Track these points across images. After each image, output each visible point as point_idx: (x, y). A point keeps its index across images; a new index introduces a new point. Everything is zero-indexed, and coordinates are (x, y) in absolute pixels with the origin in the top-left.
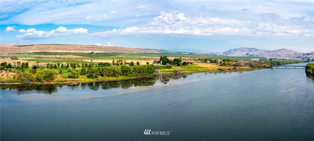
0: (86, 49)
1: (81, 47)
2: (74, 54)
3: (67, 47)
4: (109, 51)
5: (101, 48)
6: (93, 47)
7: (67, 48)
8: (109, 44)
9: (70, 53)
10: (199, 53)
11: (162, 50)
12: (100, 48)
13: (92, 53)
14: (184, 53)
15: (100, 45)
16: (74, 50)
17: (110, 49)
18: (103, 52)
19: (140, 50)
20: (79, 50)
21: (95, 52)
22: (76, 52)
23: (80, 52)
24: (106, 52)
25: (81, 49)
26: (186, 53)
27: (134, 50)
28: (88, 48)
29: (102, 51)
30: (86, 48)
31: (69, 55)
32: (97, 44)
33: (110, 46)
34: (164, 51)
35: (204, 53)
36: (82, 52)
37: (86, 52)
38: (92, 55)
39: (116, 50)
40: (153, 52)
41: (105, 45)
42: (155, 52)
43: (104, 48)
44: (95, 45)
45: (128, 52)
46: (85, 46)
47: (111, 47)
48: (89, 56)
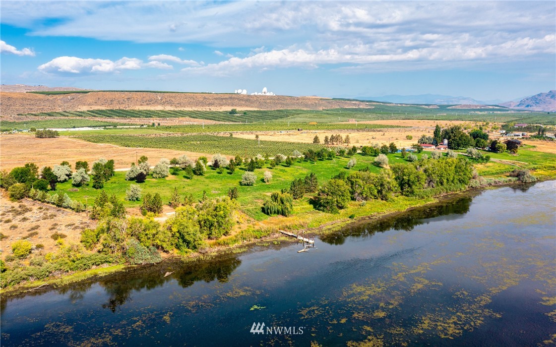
0: (216, 101)
1: (205, 98)
2: (192, 116)
3: (174, 97)
4: (267, 107)
5: (250, 100)
6: (233, 98)
7: (173, 99)
8: (265, 89)
9: (183, 112)
10: (464, 106)
11: (374, 102)
12: (247, 100)
13: (233, 112)
14: (427, 107)
15: (245, 92)
16: (190, 104)
17: (268, 101)
18: (256, 109)
19: (329, 103)
20: (202, 104)
21: (238, 109)
22: (196, 109)
23: (205, 110)
24: (262, 110)
25: (207, 103)
26: (431, 107)
27: (317, 102)
28: (222, 99)
29: (252, 107)
30: (216, 99)
31: (182, 117)
32: (240, 91)
33: (271, 94)
34: (378, 104)
35: (476, 106)
36: (208, 110)
37: (219, 110)
38: (233, 116)
39: (281, 104)
40: (357, 107)
41: (256, 94)
42: (361, 107)
43: (255, 98)
44: (236, 93)
45: (307, 107)
46: (216, 96)
47: (271, 98)
48: (228, 118)
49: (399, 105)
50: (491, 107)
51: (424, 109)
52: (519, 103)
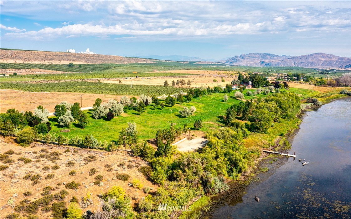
0: (56, 57)
1: (46, 55)
2: (41, 67)
3: (22, 54)
4: (92, 62)
5: (79, 57)
6: (66, 55)
7: (21, 55)
8: (88, 50)
9: (31, 64)
10: (203, 62)
11: (154, 59)
12: (77, 57)
13: (71, 65)
14: (182, 63)
15: (73, 51)
16: (35, 59)
17: (92, 58)
18: (85, 63)
19: (128, 59)
20: (45, 59)
21: (74, 63)
22: (41, 63)
23: (48, 63)
24: (89, 64)
25: (49, 58)
26: (185, 63)
27: (122, 59)
28: (60, 56)
29: (82, 62)
30: (55, 56)
31: (33, 68)
32: (70, 51)
33: (91, 53)
34: (156, 60)
35: (209, 63)
36: (51, 63)
37: (59, 64)
38: (73, 68)
39: (101, 60)
40: (145, 62)
41: (82, 52)
42: (148, 62)
43: (83, 56)
44: (67, 51)
45: (117, 62)
46: (55, 54)
47: (94, 56)
48: (69, 70)
49: (167, 61)
50: (216, 63)
51: (181, 63)
52: (226, 61)
